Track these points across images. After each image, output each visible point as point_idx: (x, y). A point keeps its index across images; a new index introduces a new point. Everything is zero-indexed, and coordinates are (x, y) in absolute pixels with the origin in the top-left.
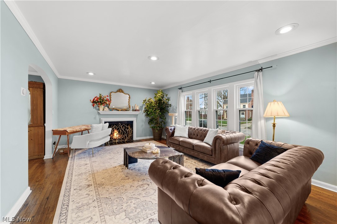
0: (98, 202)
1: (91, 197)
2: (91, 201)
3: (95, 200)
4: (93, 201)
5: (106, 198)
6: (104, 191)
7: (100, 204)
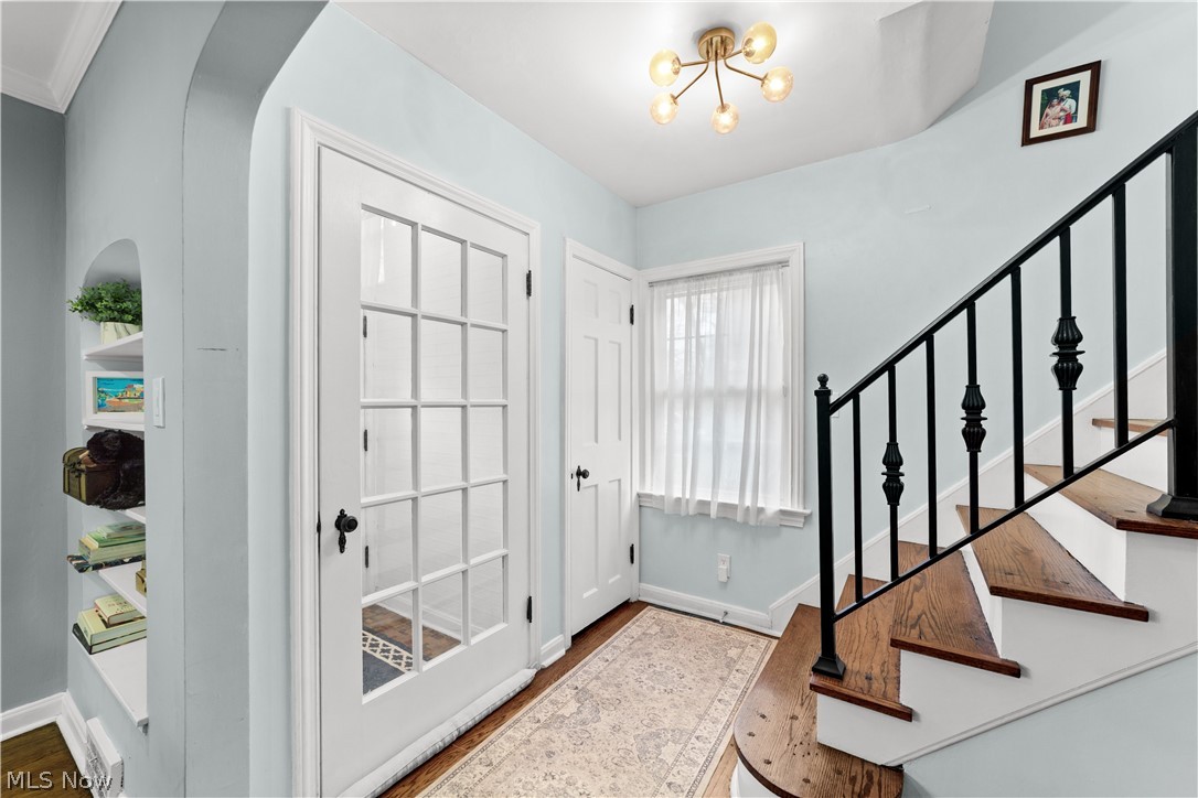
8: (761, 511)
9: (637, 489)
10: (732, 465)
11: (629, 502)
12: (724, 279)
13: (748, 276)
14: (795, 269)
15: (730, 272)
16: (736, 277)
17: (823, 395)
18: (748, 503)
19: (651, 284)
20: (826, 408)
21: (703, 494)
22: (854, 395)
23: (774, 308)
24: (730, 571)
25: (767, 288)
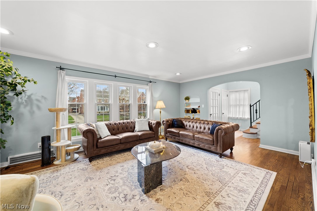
0: (228, 183)
1: (228, 191)
2: (232, 189)
3: (228, 187)
4: (230, 187)
5: (220, 181)
6: (214, 187)
7: (228, 182)
8: (245, 118)
9: (228, 116)
10: (241, 113)
11: (227, 118)
12: (240, 92)
13: (243, 92)
14: (249, 91)
15: (241, 91)
16: (241, 92)
17: (250, 105)
18: (243, 117)
19: (230, 92)
20: (251, 106)
21: (237, 116)
22: (253, 105)
23: (247, 95)
24: (241, 125)
25: (246, 93)
